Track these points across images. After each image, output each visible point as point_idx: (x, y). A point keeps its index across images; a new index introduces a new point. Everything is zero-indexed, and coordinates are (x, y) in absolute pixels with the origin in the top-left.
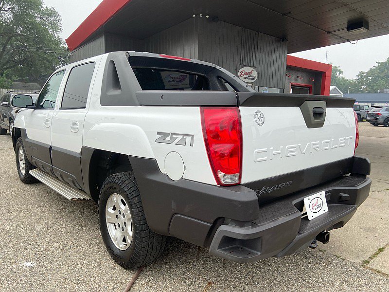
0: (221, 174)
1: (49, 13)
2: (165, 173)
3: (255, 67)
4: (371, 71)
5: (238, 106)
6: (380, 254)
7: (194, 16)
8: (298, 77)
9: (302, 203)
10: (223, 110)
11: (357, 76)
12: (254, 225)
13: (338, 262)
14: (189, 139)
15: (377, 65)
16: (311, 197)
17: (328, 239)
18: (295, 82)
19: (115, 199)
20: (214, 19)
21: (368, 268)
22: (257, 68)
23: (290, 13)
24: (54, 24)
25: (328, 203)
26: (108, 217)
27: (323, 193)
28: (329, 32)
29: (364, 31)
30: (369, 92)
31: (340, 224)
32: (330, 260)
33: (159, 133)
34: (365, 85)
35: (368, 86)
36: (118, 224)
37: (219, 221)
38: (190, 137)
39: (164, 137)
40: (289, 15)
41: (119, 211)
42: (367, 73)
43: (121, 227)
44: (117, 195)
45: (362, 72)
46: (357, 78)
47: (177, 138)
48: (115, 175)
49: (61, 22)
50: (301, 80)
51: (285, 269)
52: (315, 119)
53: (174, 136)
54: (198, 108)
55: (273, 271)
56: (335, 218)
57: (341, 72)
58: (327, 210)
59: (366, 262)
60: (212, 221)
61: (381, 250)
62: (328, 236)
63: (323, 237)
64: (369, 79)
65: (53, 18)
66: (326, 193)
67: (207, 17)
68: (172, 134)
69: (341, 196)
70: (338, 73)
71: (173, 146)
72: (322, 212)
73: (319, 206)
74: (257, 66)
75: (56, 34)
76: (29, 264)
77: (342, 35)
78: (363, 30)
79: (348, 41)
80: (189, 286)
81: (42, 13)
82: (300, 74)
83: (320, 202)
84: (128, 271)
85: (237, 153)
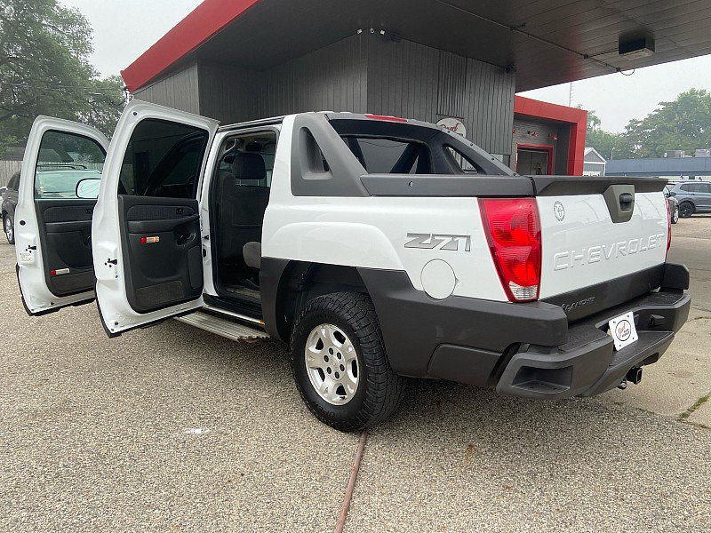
0: (514, 287)
1: (70, 19)
2: (422, 289)
3: (461, 119)
4: (651, 120)
5: (534, 196)
6: (703, 407)
7: (360, 31)
8: (529, 133)
9: (606, 327)
10: (516, 202)
11: (626, 127)
12: (561, 351)
13: (643, 416)
14: (463, 242)
15: (661, 107)
16: (618, 319)
17: (639, 379)
18: (523, 143)
19: (323, 333)
20: (394, 35)
21: (688, 423)
22: (466, 120)
23: (523, 25)
24: (80, 38)
25: (638, 328)
26: (308, 359)
27: (631, 314)
28: (586, 57)
29: (647, 55)
30: (647, 157)
31: (654, 358)
32: (632, 414)
33: (409, 235)
34: (640, 144)
35: (645, 145)
36: (329, 368)
37: (515, 348)
38: (465, 239)
39: (418, 239)
40: (523, 29)
41: (330, 349)
42: (645, 122)
43: (333, 373)
44: (327, 326)
45: (634, 120)
46: (626, 131)
47: (442, 241)
48: (325, 296)
49: (92, 35)
50: (534, 139)
51: (571, 427)
52: (621, 210)
53: (436, 238)
54: (475, 199)
55: (556, 430)
56: (649, 348)
57: (597, 121)
58: (636, 338)
59: (684, 415)
60: (503, 349)
61: (703, 400)
62: (641, 372)
63: (634, 375)
64: (646, 134)
65: (76, 28)
66: (634, 314)
67: (383, 32)
68: (434, 235)
69: (652, 319)
70: (592, 122)
71: (436, 252)
72: (630, 341)
73: (628, 332)
74: (466, 116)
75: (82, 57)
76: (198, 431)
77: (609, 61)
78: (645, 53)
79: (618, 70)
80: (443, 450)
81: (56, 17)
82: (533, 128)
83: (627, 327)
84: (347, 435)
85: (536, 258)
